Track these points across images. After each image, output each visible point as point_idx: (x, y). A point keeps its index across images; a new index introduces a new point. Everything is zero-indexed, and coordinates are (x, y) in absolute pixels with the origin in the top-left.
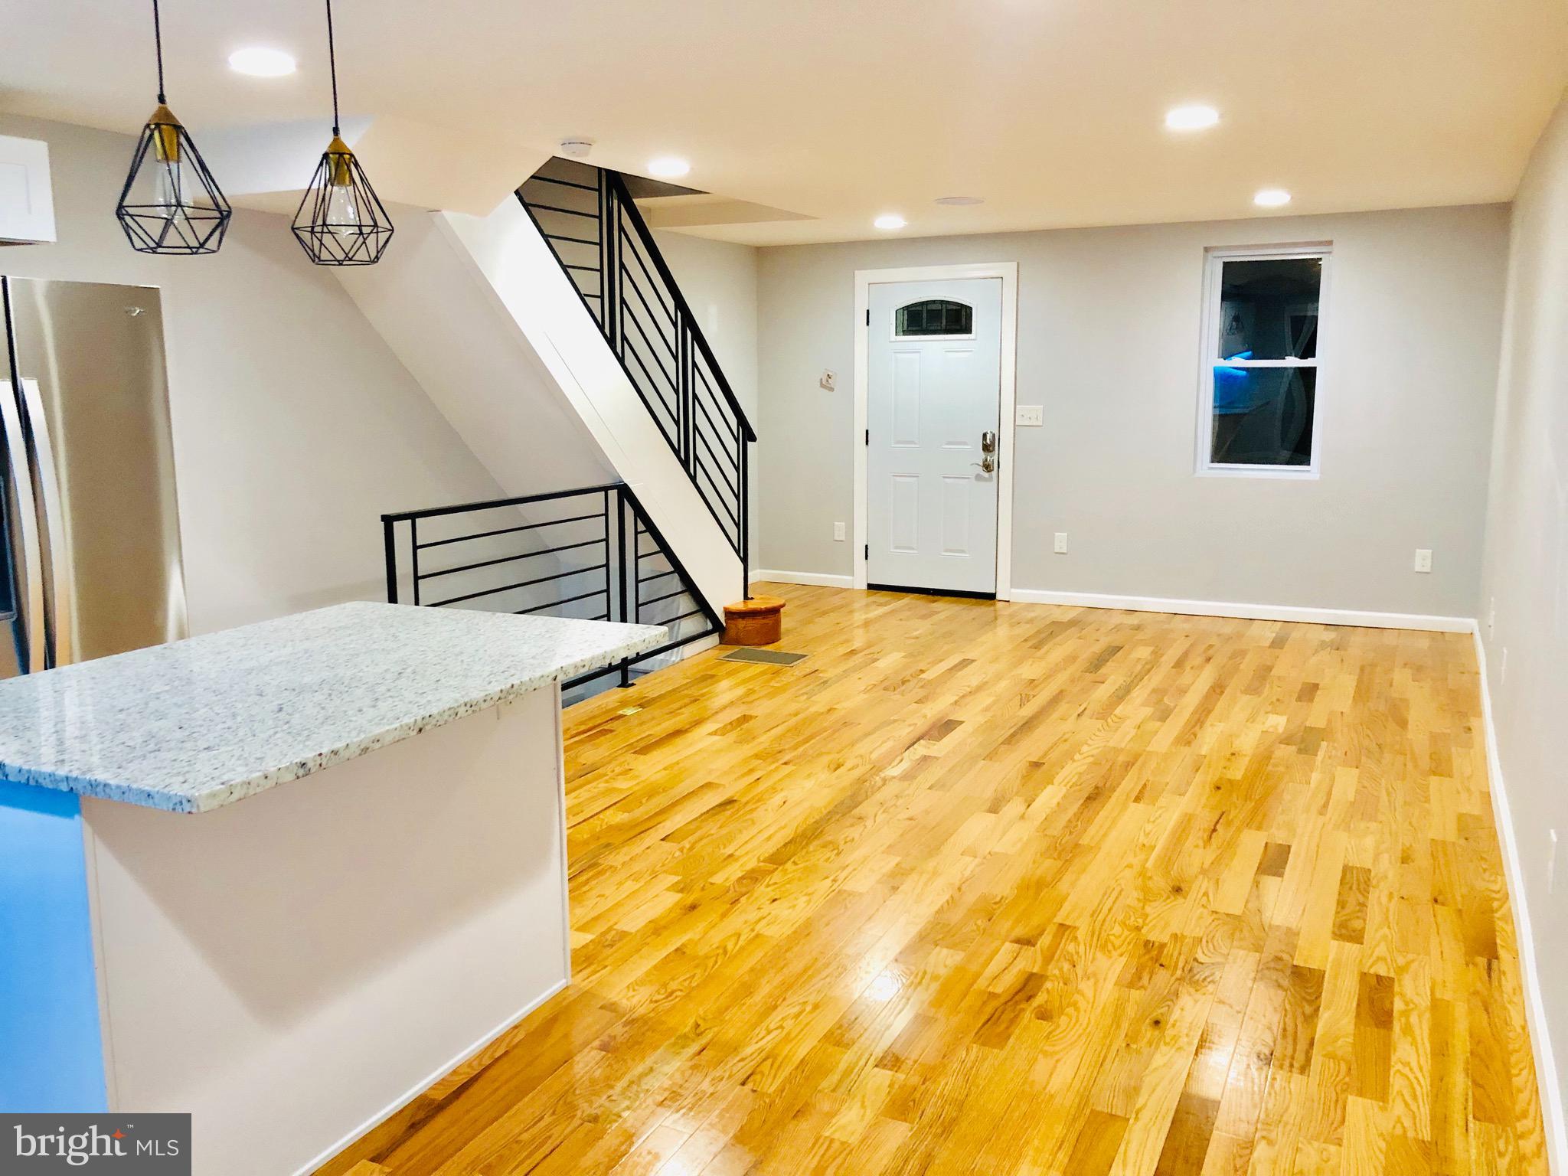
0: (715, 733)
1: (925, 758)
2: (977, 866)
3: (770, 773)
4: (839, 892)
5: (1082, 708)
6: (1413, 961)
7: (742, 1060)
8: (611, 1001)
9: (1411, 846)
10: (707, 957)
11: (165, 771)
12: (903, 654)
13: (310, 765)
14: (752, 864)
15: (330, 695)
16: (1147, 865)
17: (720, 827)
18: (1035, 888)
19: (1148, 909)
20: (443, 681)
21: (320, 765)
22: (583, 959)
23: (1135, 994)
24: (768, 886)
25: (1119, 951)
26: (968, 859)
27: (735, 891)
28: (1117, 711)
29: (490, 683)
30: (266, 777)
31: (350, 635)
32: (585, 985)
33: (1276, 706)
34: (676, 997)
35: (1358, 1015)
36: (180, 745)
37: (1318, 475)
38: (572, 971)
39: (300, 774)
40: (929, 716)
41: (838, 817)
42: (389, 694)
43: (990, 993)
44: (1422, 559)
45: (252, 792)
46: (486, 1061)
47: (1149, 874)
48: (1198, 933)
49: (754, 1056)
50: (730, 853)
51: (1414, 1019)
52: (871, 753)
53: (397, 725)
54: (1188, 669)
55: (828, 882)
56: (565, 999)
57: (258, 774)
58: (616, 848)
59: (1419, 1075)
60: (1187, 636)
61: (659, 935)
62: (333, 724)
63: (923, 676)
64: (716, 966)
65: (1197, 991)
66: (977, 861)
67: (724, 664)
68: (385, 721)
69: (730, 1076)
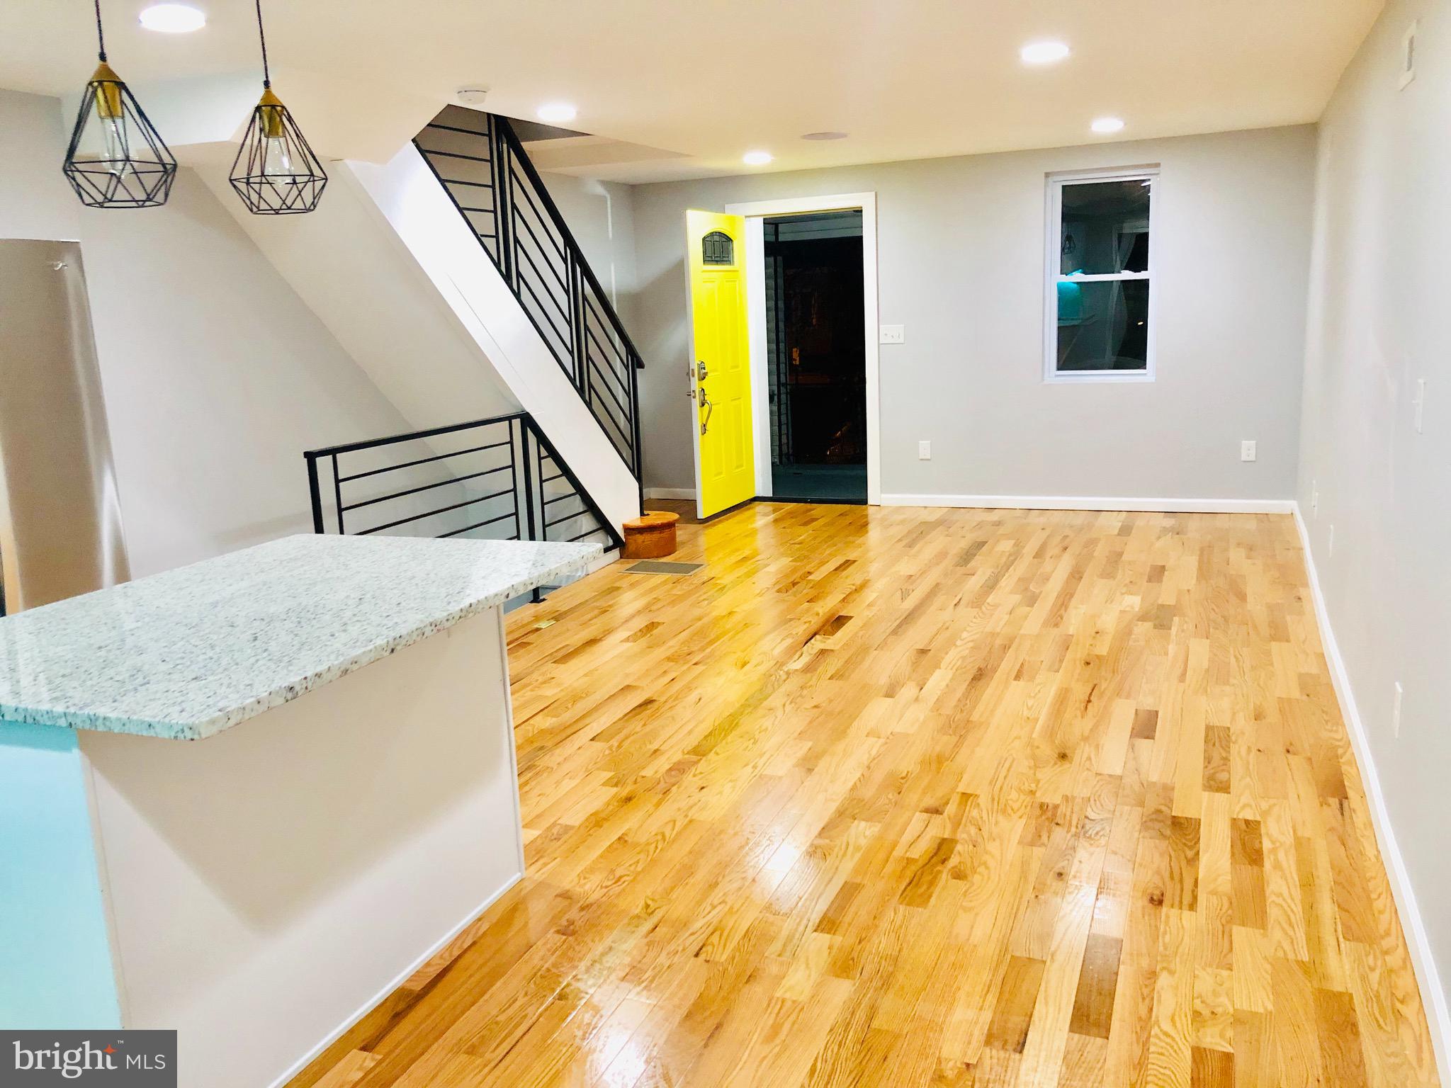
0: (627, 640)
1: (823, 652)
2: (881, 746)
3: (683, 673)
4: (760, 777)
5: (957, 599)
6: (1275, 805)
7: (692, 934)
8: (565, 889)
9: (1261, 704)
10: (648, 844)
11: (161, 702)
12: (791, 559)
13: (297, 688)
14: (677, 757)
15: (299, 622)
16: (1034, 736)
17: (644, 725)
18: (936, 763)
19: (1039, 775)
20: (403, 604)
21: (306, 688)
22: (534, 853)
23: (1038, 852)
24: (694, 776)
25: (1019, 813)
26: (872, 740)
27: (666, 782)
28: (989, 600)
29: (449, 603)
30: (259, 702)
31: (302, 566)
32: (539, 877)
33: (1131, 587)
34: (624, 882)
35: (1233, 854)
36: (168, 677)
37: (1154, 378)
38: (526, 863)
39: (289, 698)
40: (821, 614)
41: (750, 709)
42: (356, 619)
43: (908, 859)
44: (1248, 449)
45: (247, 717)
46: (456, 953)
47: (1036, 744)
48: (1086, 793)
49: (704, 929)
50: (656, 748)
51: (1281, 855)
52: (773, 649)
53: (371, 647)
54: (1048, 559)
55: (749, 769)
56: (521, 890)
57: (253, 700)
58: (550, 750)
59: (1293, 906)
60: (1043, 529)
61: (601, 827)
62: (310, 649)
63: (810, 578)
64: (658, 851)
65: (1091, 845)
66: (882, 741)
67: (627, 576)
68: (358, 644)
69: (684, 950)
